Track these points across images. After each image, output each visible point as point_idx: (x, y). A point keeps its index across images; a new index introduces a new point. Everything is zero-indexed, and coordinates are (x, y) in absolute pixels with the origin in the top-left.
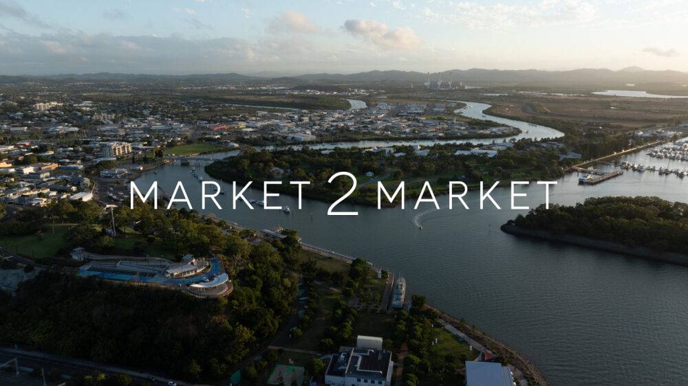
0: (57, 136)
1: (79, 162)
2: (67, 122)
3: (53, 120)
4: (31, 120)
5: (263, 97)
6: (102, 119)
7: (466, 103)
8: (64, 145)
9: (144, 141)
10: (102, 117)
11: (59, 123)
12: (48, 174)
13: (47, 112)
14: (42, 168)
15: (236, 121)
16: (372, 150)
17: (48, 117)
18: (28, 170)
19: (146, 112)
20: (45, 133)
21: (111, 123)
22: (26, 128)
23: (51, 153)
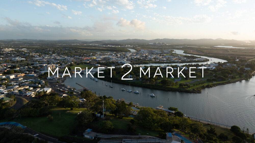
0: (17, 62)
1: (33, 73)
2: (19, 56)
3: (13, 55)
4: (3, 55)
5: (93, 48)
6: (34, 55)
7: (174, 50)
8: (23, 66)
9: (59, 64)
10: (33, 54)
11: (15, 57)
12: (22, 78)
13: (9, 52)
14: (18, 76)
15: (90, 56)
16: (162, 67)
17: (10, 54)
18: (12, 77)
19: (51, 53)
20: (11, 60)
21: (38, 56)
22: (2, 58)
23: (18, 69)
